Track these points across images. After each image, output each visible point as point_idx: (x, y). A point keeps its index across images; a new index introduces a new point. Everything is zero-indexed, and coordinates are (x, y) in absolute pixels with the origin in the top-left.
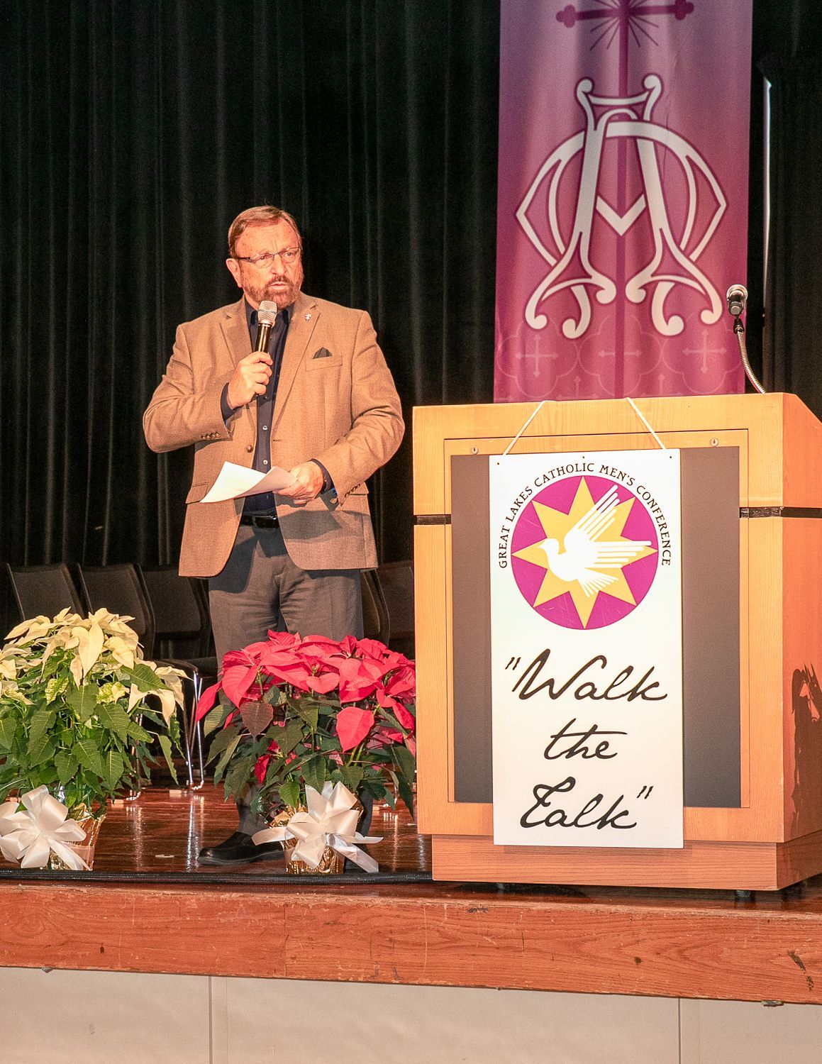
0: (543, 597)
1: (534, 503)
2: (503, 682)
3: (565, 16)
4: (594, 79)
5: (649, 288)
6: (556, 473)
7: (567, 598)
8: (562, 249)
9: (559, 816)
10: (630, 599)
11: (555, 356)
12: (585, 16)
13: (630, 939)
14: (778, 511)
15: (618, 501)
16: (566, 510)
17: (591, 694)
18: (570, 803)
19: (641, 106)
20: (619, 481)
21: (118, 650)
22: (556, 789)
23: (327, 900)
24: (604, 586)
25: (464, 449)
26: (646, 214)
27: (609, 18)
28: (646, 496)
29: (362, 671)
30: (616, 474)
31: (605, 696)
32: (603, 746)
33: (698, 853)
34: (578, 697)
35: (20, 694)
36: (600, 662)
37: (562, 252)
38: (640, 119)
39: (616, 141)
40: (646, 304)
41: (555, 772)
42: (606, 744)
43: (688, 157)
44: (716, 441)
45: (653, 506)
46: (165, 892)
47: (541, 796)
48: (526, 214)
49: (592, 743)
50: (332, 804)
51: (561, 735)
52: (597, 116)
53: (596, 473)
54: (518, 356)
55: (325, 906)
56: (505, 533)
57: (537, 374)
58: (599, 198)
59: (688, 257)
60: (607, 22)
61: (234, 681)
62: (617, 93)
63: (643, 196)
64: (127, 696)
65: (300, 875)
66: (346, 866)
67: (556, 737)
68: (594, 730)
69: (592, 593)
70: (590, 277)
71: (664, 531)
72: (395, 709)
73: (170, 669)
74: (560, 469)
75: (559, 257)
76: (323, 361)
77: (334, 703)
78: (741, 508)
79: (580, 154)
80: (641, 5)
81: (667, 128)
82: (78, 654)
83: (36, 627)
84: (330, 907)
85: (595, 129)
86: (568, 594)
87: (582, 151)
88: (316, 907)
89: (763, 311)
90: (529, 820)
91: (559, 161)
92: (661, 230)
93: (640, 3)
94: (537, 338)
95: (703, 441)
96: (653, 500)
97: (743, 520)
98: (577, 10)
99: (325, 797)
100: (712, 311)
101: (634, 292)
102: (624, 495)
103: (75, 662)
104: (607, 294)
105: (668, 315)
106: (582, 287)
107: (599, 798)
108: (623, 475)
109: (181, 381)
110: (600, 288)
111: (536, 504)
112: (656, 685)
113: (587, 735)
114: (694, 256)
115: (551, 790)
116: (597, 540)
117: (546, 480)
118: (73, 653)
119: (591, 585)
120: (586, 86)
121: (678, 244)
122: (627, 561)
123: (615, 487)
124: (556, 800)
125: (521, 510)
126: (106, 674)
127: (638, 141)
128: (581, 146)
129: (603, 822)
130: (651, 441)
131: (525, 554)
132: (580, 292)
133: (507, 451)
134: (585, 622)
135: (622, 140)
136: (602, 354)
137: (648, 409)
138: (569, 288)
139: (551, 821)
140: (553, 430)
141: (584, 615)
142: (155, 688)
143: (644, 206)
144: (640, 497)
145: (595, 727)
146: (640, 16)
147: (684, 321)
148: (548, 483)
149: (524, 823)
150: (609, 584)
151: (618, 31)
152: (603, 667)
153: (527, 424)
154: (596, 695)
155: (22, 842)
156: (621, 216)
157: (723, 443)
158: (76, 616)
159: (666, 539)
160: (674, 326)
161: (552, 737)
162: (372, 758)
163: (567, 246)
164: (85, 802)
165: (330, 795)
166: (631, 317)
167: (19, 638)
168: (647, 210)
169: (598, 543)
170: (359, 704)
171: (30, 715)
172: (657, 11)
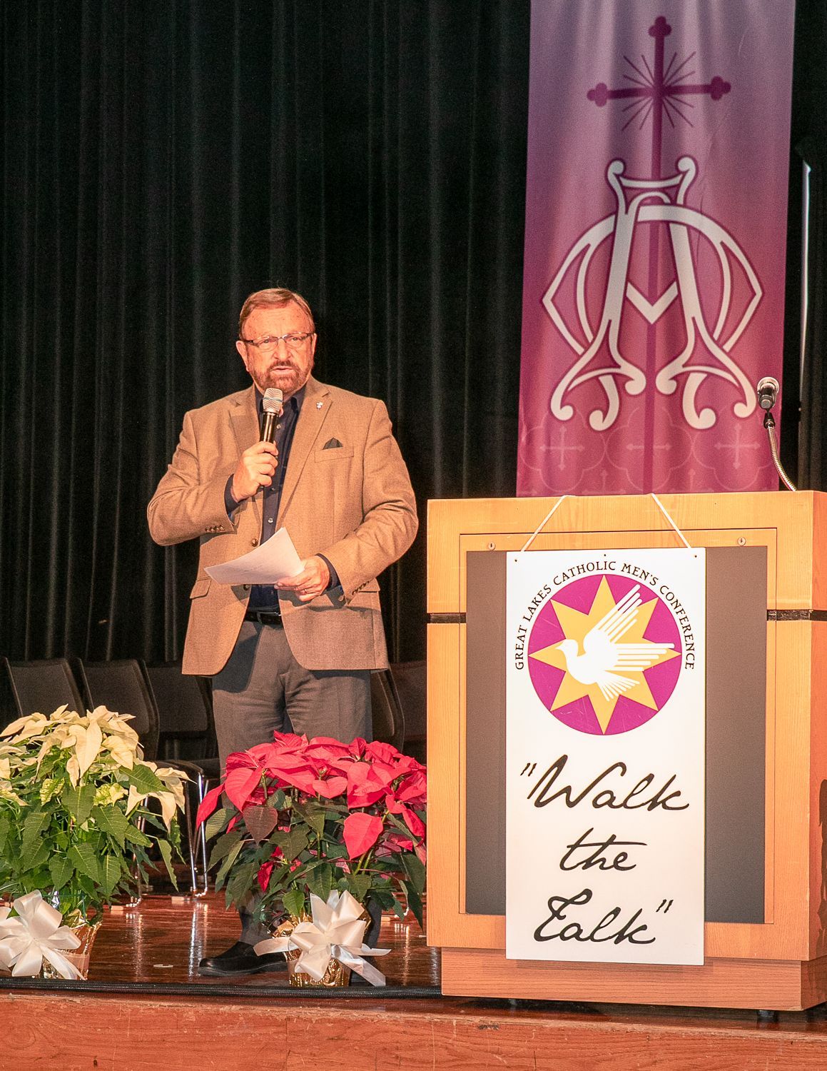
0: (561, 700)
1: (553, 602)
2: (518, 788)
3: (597, 95)
4: (627, 160)
5: (680, 379)
6: (575, 571)
7: (585, 702)
8: (590, 337)
9: (574, 930)
10: (651, 704)
11: (581, 448)
12: (618, 94)
13: (646, 1060)
14: (807, 614)
15: (640, 601)
16: (586, 610)
17: (610, 803)
18: (585, 916)
19: (675, 190)
20: (642, 581)
21: (116, 750)
22: (572, 901)
23: (331, 1014)
24: (625, 690)
25: (481, 545)
26: (677, 301)
27: (640, 98)
28: (670, 597)
29: (371, 776)
30: (639, 573)
31: (624, 805)
32: (622, 858)
33: (719, 970)
34: (596, 805)
35: (14, 794)
36: (619, 769)
37: (590, 341)
38: (673, 203)
39: (648, 226)
40: (676, 398)
41: (571, 884)
42: (625, 855)
43: (722, 244)
44: (744, 540)
45: (676, 607)
46: (162, 1004)
47: (556, 909)
48: (553, 300)
49: (610, 854)
50: (338, 914)
51: (578, 845)
52: (629, 199)
53: (618, 572)
54: (543, 448)
55: (329, 1021)
56: (522, 633)
57: (562, 466)
58: (629, 285)
59: (721, 347)
60: (640, 101)
61: (238, 784)
62: (650, 176)
63: (675, 284)
64: (126, 798)
65: (304, 988)
66: (352, 979)
67: (573, 847)
68: (612, 841)
69: (612, 696)
70: (619, 367)
71: (688, 633)
72: (405, 816)
73: (171, 770)
74: (580, 567)
75: (587, 346)
76: (333, 452)
77: (342, 808)
78: (768, 611)
79: (611, 238)
80: (676, 84)
81: (701, 212)
82: (74, 753)
83: (31, 725)
84: (334, 1021)
85: (627, 212)
86: (587, 697)
87: (613, 235)
88: (320, 1021)
89: (799, 405)
90: (543, 934)
91: (588, 246)
92: (694, 319)
93: (676, 81)
94: (563, 429)
95: (729, 540)
96: (677, 601)
97: (771, 623)
98: (609, 88)
99: (330, 906)
100: (745, 403)
101: (664, 384)
102: (646, 595)
103: (71, 762)
104: (637, 385)
105: (699, 408)
106: (610, 377)
107: (616, 912)
108: (645, 574)
109: (186, 471)
110: (629, 379)
111: (555, 604)
112: (678, 794)
113: (604, 845)
114: (728, 347)
115: (567, 902)
116: (617, 643)
117: (566, 578)
118: (68, 754)
119: (610, 689)
120: (617, 167)
121: (711, 334)
122: (649, 664)
123: (637, 587)
124: (572, 913)
125: (539, 609)
126: (104, 774)
127: (671, 225)
128: (611, 230)
129: (620, 937)
130: (675, 539)
131: (542, 655)
132: (608, 383)
133: (524, 549)
134: (604, 728)
135: (654, 224)
136: (630, 447)
137: (673, 506)
138: (596, 378)
139: (566, 935)
140: (574, 526)
141: (604, 720)
142: (155, 790)
143: (676, 293)
144: (663, 597)
145: (614, 837)
146: (676, 96)
147: (717, 415)
148: (568, 582)
149: (538, 936)
150: (630, 688)
151: (652, 110)
152: (623, 774)
153: (547, 519)
154: (614, 803)
155: (14, 948)
156: (652, 304)
157: (750, 543)
158: (74, 714)
159: (690, 641)
160: (705, 420)
161: (568, 847)
162: (381, 866)
163: (595, 335)
164: (80, 908)
165: (336, 904)
166: (660, 409)
167: (13, 735)
168: (679, 297)
169: (618, 645)
170: (368, 810)
171: (24, 816)
172: (694, 90)
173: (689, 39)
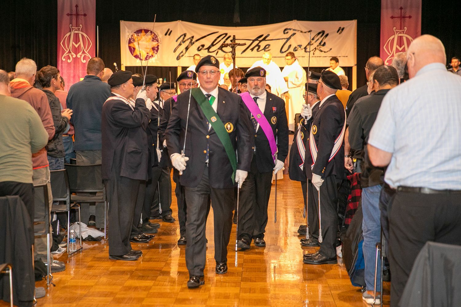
3: (68, 15)
5: (81, 56)
11: (67, 65)
12: (70, 15)
27: (74, 15)
38: (79, 30)
43: (86, 37)
48: (62, 44)
52: (73, 30)
58: (73, 42)
62: (75, 26)
63: (80, 42)
70: (72, 53)
75: (67, 50)
81: (83, 32)
87: (70, 35)
91: (66, 36)
92: (82, 47)
93: (79, 14)
94: (64, 62)
101: (78, 56)
104: (74, 56)
105: (83, 59)
114: (87, 51)
120: (71, 25)
121: (85, 49)
127: (79, 34)
128: (70, 34)
132: (70, 56)
135: (76, 34)
138: (68, 55)
146: (79, 16)
147: (86, 61)
151: (75, 18)
156: (76, 45)
163: (68, 48)
168: (80, 44)
172: (81, 15)
173: (80, 8)
